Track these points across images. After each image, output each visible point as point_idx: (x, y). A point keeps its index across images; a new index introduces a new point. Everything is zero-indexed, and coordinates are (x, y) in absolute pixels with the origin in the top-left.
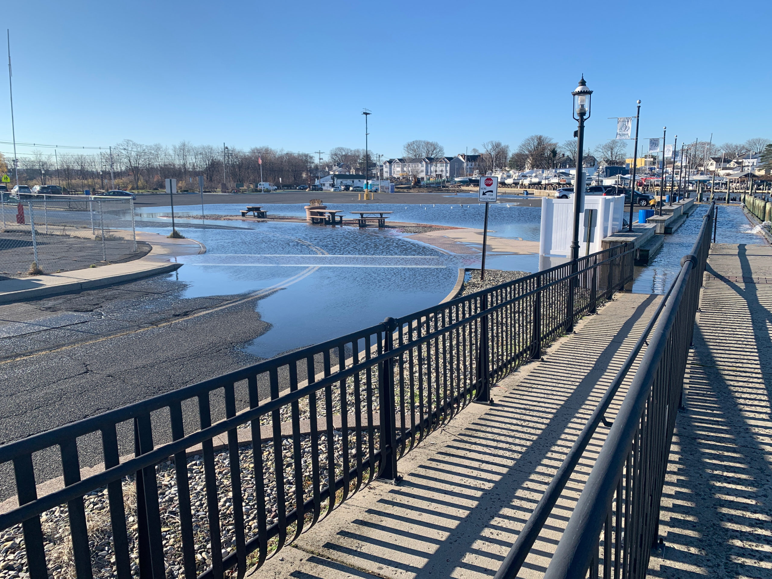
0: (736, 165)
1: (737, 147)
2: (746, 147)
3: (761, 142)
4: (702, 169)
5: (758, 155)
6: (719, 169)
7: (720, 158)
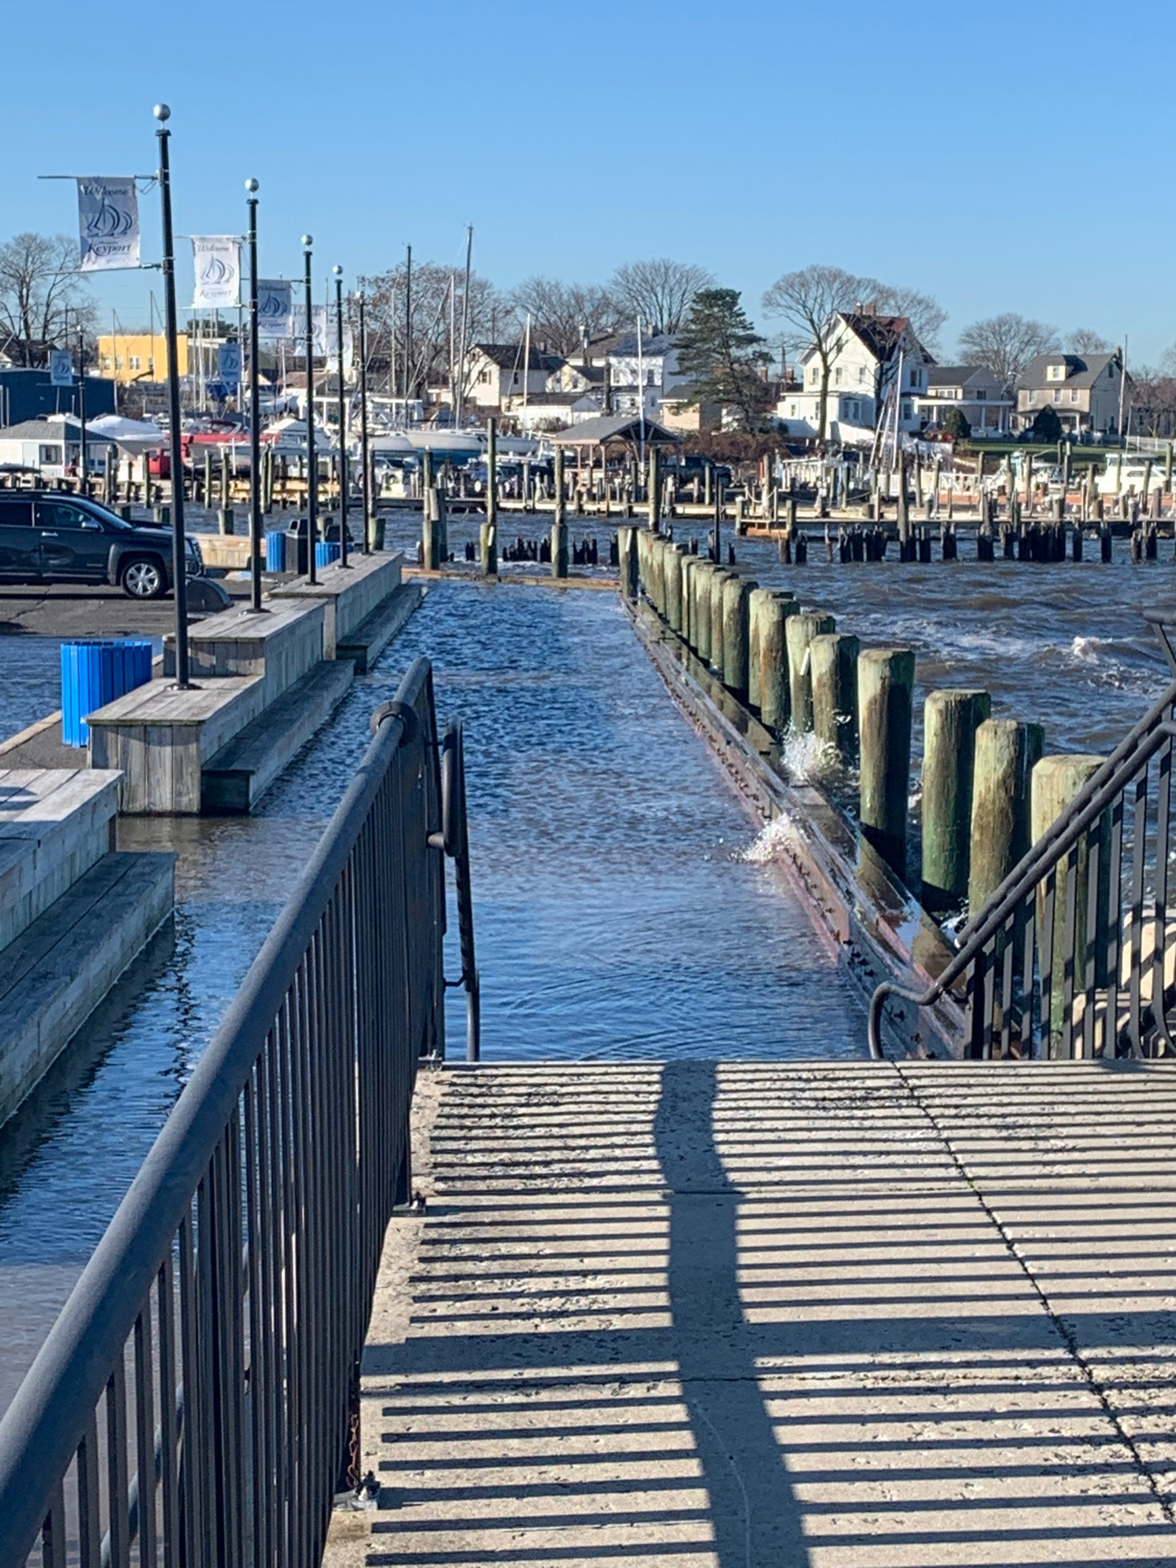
0: (583, 384)
1: (579, 298)
2: (614, 299)
3: (672, 281)
4: (447, 397)
5: (666, 340)
6: (517, 401)
7: (515, 348)
